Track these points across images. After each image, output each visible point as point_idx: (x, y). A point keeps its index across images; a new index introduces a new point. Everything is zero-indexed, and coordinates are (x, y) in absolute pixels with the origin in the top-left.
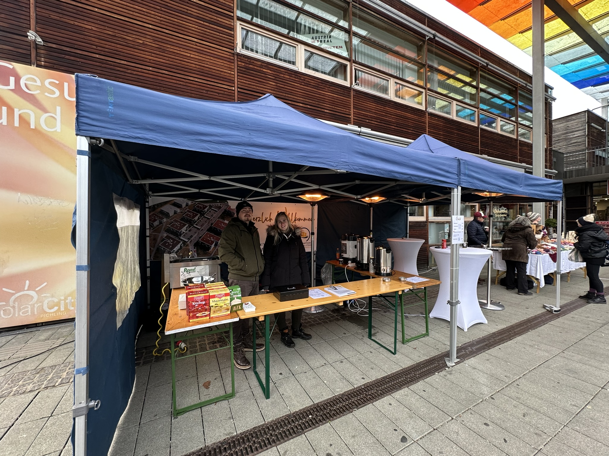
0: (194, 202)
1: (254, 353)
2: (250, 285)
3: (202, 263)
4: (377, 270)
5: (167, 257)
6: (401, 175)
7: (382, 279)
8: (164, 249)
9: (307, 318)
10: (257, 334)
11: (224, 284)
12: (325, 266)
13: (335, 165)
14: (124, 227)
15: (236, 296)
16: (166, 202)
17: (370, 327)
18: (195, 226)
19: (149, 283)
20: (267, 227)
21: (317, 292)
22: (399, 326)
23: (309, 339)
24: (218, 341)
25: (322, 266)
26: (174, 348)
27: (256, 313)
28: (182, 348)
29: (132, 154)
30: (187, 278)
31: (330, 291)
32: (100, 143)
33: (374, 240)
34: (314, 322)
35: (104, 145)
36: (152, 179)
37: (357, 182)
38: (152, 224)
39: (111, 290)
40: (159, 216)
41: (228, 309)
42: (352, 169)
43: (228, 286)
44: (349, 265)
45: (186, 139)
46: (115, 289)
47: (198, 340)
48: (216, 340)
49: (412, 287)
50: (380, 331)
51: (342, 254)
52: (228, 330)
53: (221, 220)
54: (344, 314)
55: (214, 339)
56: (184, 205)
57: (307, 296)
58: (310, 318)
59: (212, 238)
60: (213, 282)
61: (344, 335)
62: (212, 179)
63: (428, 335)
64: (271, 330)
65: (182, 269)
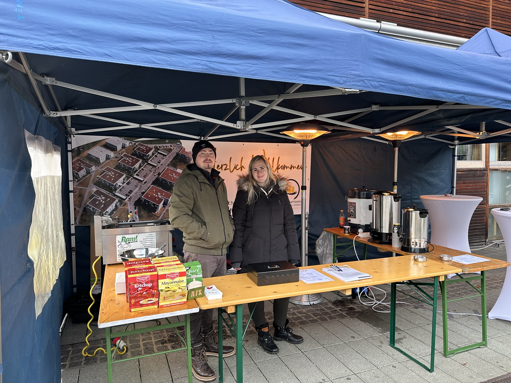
0: (133, 143)
1: (221, 360)
2: (214, 262)
3: (147, 229)
4: (404, 244)
5: (98, 221)
6: (449, 94)
7: (412, 257)
8: (93, 209)
9: (295, 311)
10: (224, 332)
11: (177, 259)
12: (322, 236)
13: (341, 81)
14: (41, 178)
15: (195, 276)
16: (94, 142)
17: (393, 330)
18: (135, 176)
19: (74, 257)
20: (238, 178)
21: (311, 274)
22: (439, 330)
23: (299, 343)
24: (169, 340)
25: (318, 237)
26: (110, 346)
27: (223, 301)
28: (121, 348)
29: (48, 75)
30: (126, 249)
31: (331, 273)
32: (7, 58)
33: (400, 197)
34: (306, 318)
35: (11, 62)
36: (75, 110)
37: (375, 108)
38: (77, 174)
39: (27, 264)
40: (86, 163)
41: (183, 295)
42: (368, 87)
43: (183, 262)
44: (359, 235)
45: (122, 48)
46: (31, 262)
47: (141, 338)
48: (166, 339)
49: (461, 270)
50: (407, 336)
51: (349, 219)
52: (184, 324)
53: (171, 168)
54: (351, 309)
55: (164, 337)
56: (119, 147)
57: (296, 279)
58: (300, 313)
59: (159, 194)
60: (162, 256)
61: (352, 340)
62: (160, 107)
63: (485, 345)
64: (244, 327)
65: (119, 238)
